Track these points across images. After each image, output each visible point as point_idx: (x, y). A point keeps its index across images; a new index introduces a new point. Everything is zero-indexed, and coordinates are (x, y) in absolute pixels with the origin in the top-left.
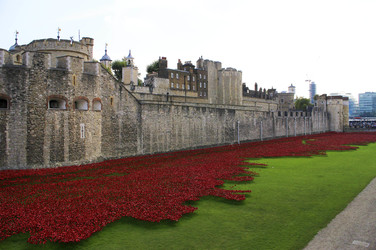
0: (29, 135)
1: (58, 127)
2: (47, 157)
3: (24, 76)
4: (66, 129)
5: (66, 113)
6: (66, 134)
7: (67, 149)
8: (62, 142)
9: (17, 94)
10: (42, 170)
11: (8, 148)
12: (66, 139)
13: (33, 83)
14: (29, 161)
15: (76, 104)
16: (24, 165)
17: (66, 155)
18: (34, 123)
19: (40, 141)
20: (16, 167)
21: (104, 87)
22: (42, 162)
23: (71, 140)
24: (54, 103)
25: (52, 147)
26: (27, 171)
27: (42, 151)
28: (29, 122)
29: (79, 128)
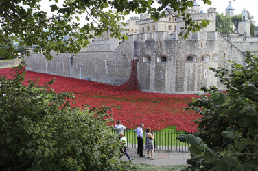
0: (177, 76)
1: (192, 72)
2: (185, 88)
3: (175, 45)
4: (196, 73)
5: (196, 64)
6: (196, 76)
7: (196, 84)
8: (193, 80)
9: (171, 54)
10: (183, 95)
11: (166, 82)
12: (196, 79)
13: (179, 48)
14: (176, 90)
15: (202, 58)
16: (173, 92)
17: (196, 87)
18: (179, 69)
19: (182, 79)
20: (170, 92)
21: (220, 46)
22: (183, 90)
23: (199, 79)
24: (190, 58)
25: (188, 82)
26: (175, 95)
27: (183, 85)
28: (177, 69)
29: (203, 72)
